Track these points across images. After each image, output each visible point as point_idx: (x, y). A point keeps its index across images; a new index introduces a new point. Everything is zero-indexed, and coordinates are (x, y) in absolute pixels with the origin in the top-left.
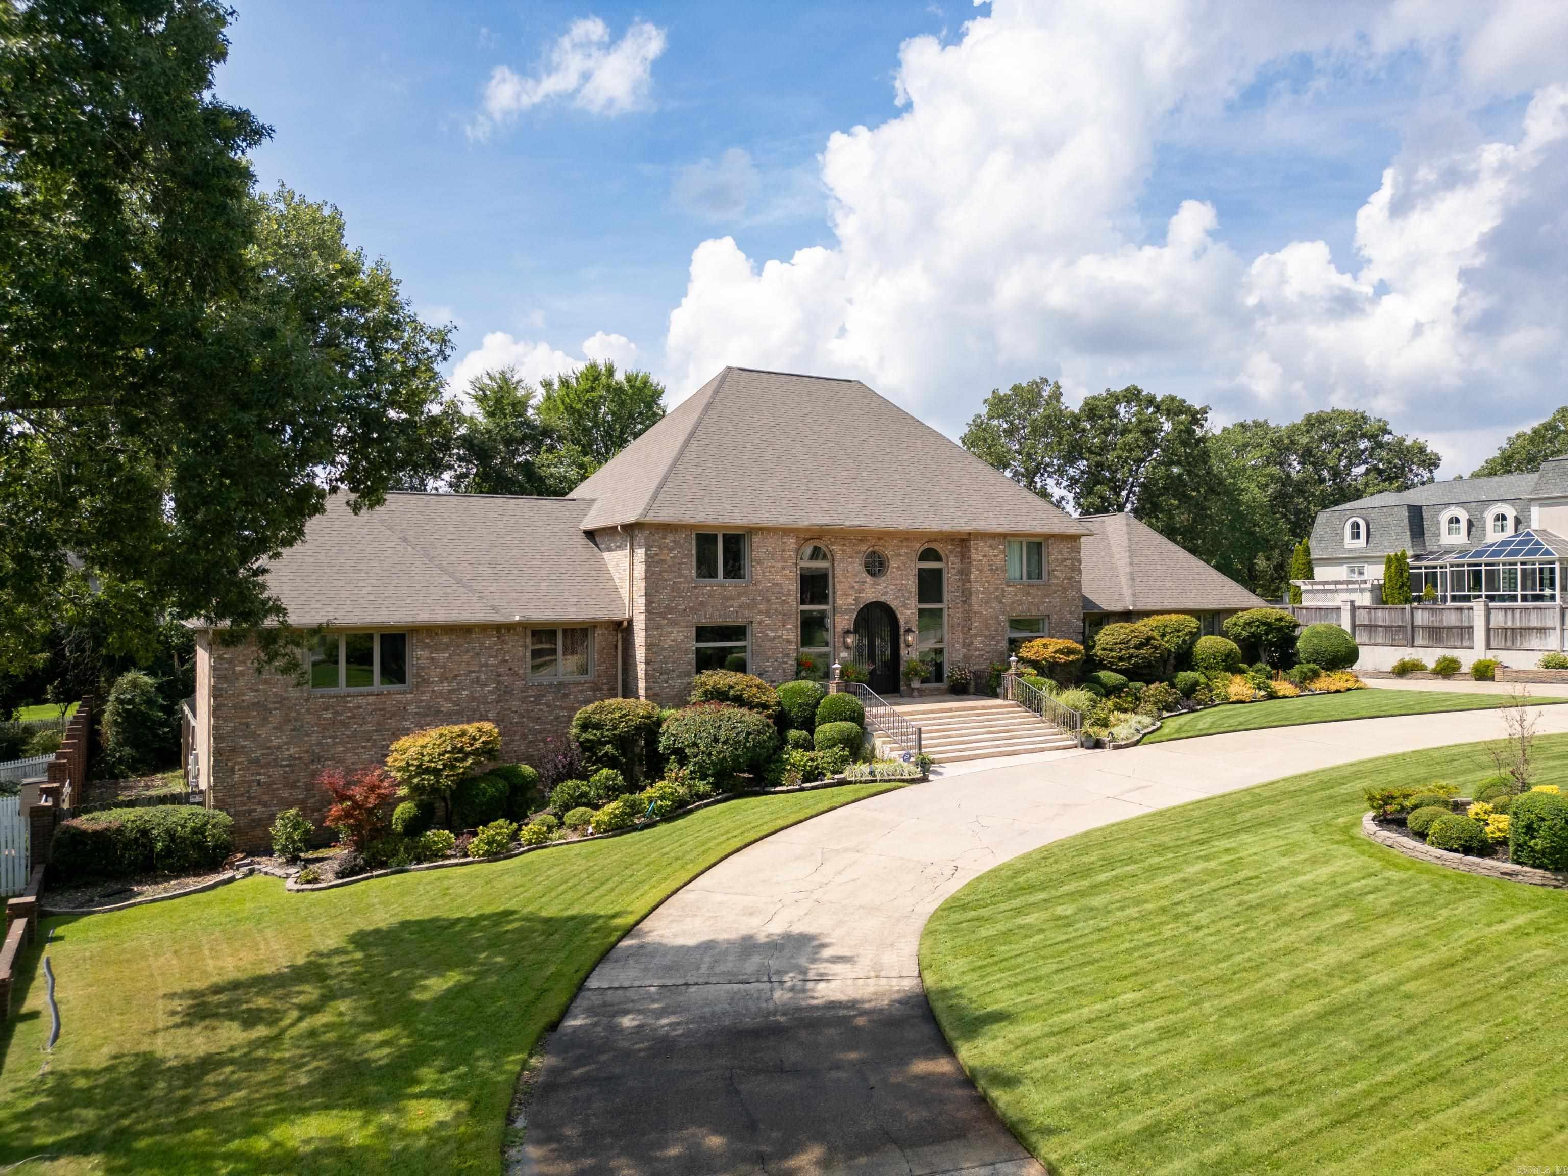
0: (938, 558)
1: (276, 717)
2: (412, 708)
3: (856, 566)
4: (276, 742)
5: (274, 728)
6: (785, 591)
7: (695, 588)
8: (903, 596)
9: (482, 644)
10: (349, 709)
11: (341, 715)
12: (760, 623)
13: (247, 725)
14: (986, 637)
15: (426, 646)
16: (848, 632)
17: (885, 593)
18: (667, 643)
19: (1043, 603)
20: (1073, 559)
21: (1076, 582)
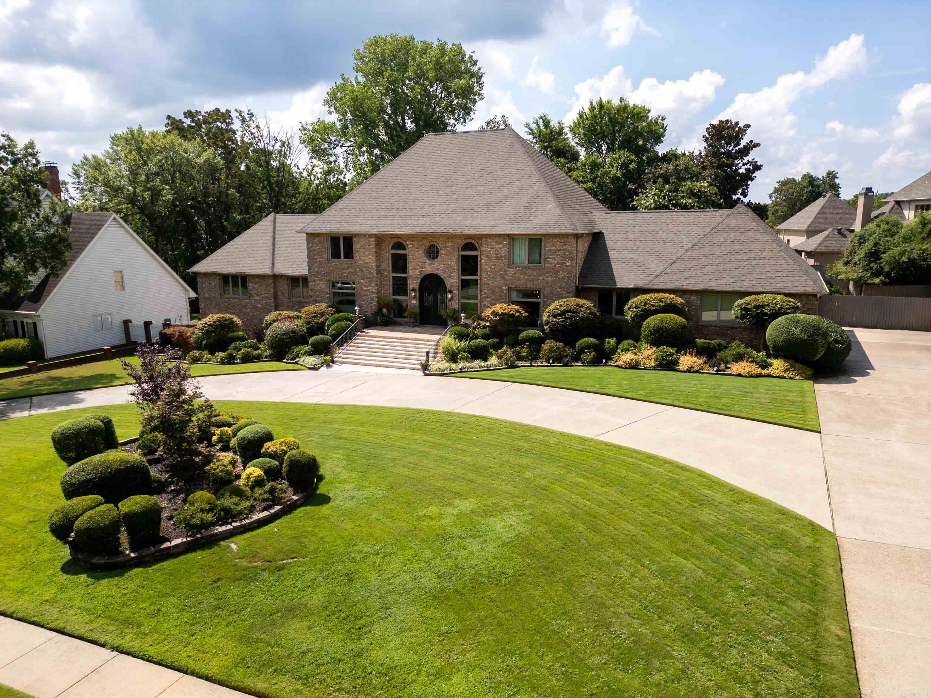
0: (475, 249)
1: (214, 303)
2: (249, 305)
3: (421, 253)
5: (214, 307)
7: (329, 263)
8: (450, 271)
9: (268, 283)
10: (232, 303)
12: (359, 282)
13: (207, 305)
16: (415, 290)
17: (438, 269)
18: (318, 288)
19: (537, 280)
20: (564, 250)
21: (567, 266)
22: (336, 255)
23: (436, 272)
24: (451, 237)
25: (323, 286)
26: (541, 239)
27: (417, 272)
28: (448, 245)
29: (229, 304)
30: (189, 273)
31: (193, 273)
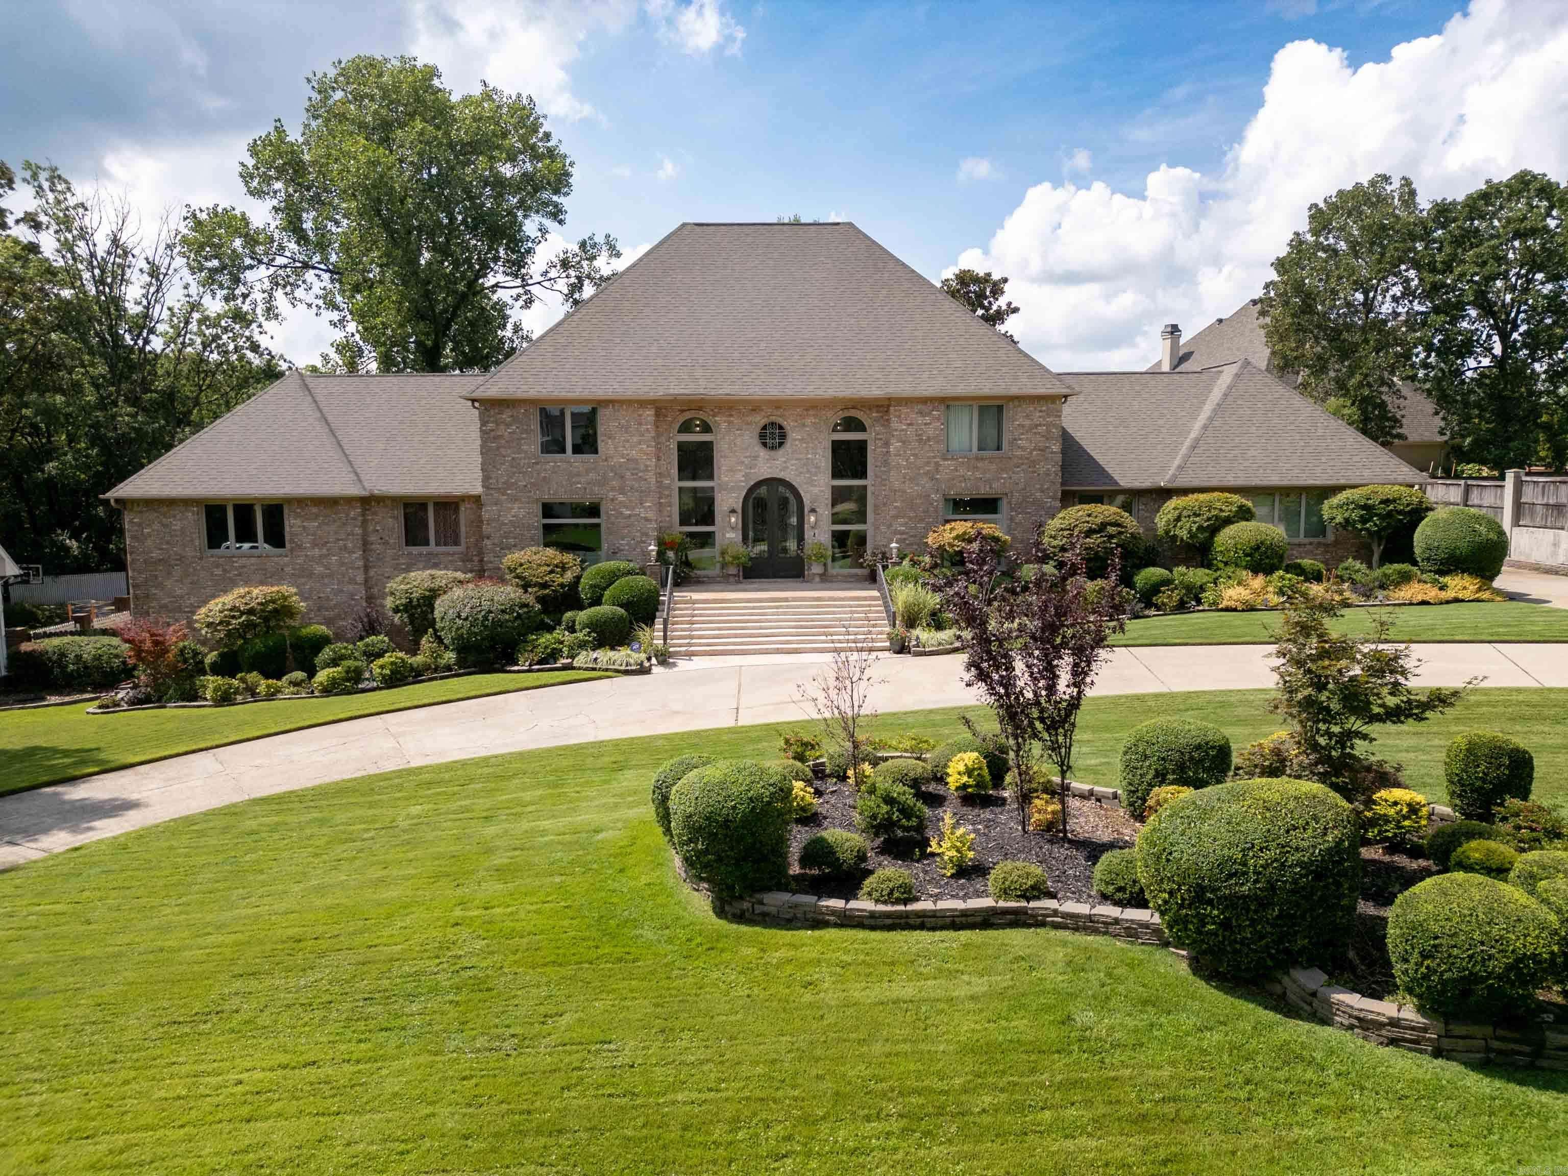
0: (861, 427)
1: (177, 571)
2: (288, 570)
3: (748, 438)
4: (179, 592)
5: (177, 581)
6: (642, 467)
7: (537, 463)
8: (808, 471)
9: (347, 515)
10: (236, 568)
11: (229, 572)
12: (612, 500)
13: (156, 577)
14: (910, 518)
15: (297, 516)
16: (733, 511)
17: (785, 469)
18: (508, 518)
19: (998, 479)
20: (1048, 425)
21: (1052, 453)
22: (555, 446)
23: (781, 475)
24: (813, 406)
25: (522, 512)
26: (1000, 408)
27: (739, 476)
28: (808, 421)
29: (225, 570)
30: (107, 501)
31: (117, 501)
